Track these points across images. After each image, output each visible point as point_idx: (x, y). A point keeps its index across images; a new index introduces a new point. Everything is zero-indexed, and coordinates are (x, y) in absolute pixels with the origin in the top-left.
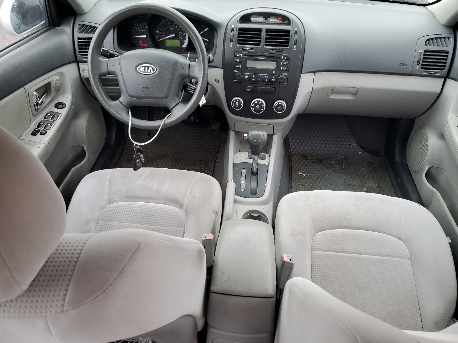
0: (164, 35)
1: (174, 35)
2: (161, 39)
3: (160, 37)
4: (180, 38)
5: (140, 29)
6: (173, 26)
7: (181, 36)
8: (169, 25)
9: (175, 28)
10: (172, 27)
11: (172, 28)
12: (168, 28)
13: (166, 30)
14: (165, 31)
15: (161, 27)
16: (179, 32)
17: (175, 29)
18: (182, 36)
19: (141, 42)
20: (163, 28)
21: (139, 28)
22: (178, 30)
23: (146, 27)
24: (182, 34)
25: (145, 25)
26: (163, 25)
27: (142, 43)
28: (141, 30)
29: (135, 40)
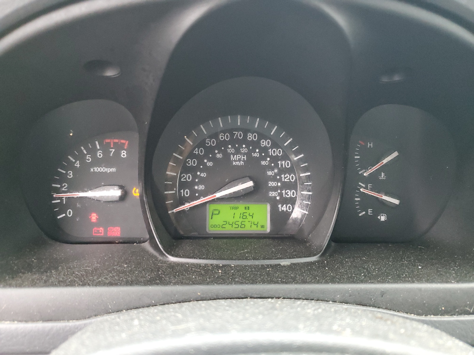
0: (201, 187)
1: (250, 184)
2: (187, 206)
3: (186, 193)
4: (272, 194)
5: (97, 162)
6: (244, 150)
7: (275, 189)
8: (225, 144)
9: (248, 155)
10: (238, 152)
11: (237, 157)
12: (219, 156)
13: (210, 164)
14: (206, 169)
15: (191, 155)
16: (270, 173)
17: (250, 160)
18: (281, 188)
19: (94, 217)
20: (200, 159)
21: (89, 159)
22: (263, 163)
23: (124, 154)
24: (280, 180)
25: (119, 148)
26: (201, 144)
27: (98, 224)
28: (97, 169)
29: (70, 213)
